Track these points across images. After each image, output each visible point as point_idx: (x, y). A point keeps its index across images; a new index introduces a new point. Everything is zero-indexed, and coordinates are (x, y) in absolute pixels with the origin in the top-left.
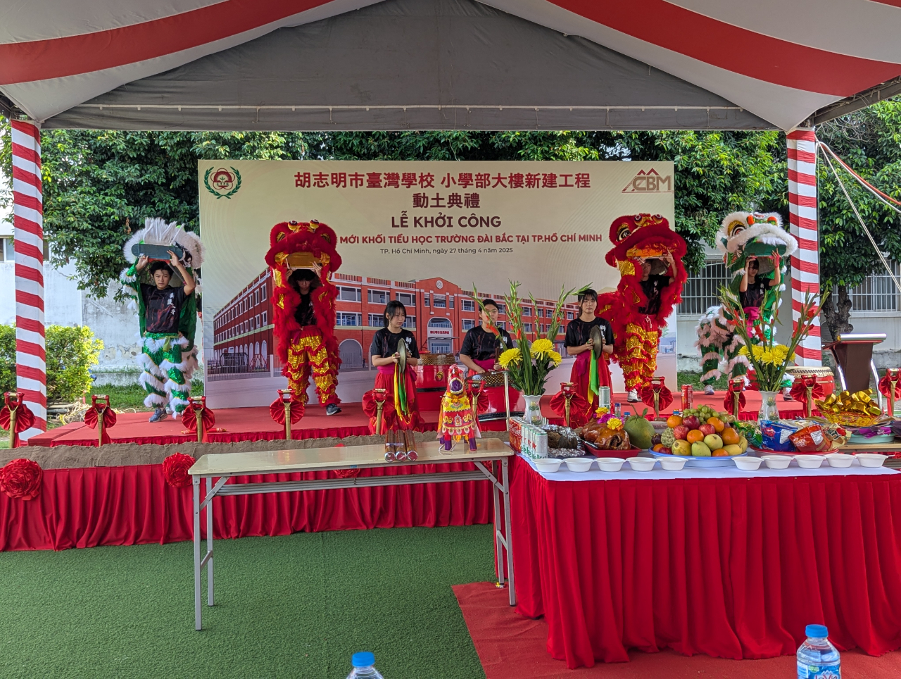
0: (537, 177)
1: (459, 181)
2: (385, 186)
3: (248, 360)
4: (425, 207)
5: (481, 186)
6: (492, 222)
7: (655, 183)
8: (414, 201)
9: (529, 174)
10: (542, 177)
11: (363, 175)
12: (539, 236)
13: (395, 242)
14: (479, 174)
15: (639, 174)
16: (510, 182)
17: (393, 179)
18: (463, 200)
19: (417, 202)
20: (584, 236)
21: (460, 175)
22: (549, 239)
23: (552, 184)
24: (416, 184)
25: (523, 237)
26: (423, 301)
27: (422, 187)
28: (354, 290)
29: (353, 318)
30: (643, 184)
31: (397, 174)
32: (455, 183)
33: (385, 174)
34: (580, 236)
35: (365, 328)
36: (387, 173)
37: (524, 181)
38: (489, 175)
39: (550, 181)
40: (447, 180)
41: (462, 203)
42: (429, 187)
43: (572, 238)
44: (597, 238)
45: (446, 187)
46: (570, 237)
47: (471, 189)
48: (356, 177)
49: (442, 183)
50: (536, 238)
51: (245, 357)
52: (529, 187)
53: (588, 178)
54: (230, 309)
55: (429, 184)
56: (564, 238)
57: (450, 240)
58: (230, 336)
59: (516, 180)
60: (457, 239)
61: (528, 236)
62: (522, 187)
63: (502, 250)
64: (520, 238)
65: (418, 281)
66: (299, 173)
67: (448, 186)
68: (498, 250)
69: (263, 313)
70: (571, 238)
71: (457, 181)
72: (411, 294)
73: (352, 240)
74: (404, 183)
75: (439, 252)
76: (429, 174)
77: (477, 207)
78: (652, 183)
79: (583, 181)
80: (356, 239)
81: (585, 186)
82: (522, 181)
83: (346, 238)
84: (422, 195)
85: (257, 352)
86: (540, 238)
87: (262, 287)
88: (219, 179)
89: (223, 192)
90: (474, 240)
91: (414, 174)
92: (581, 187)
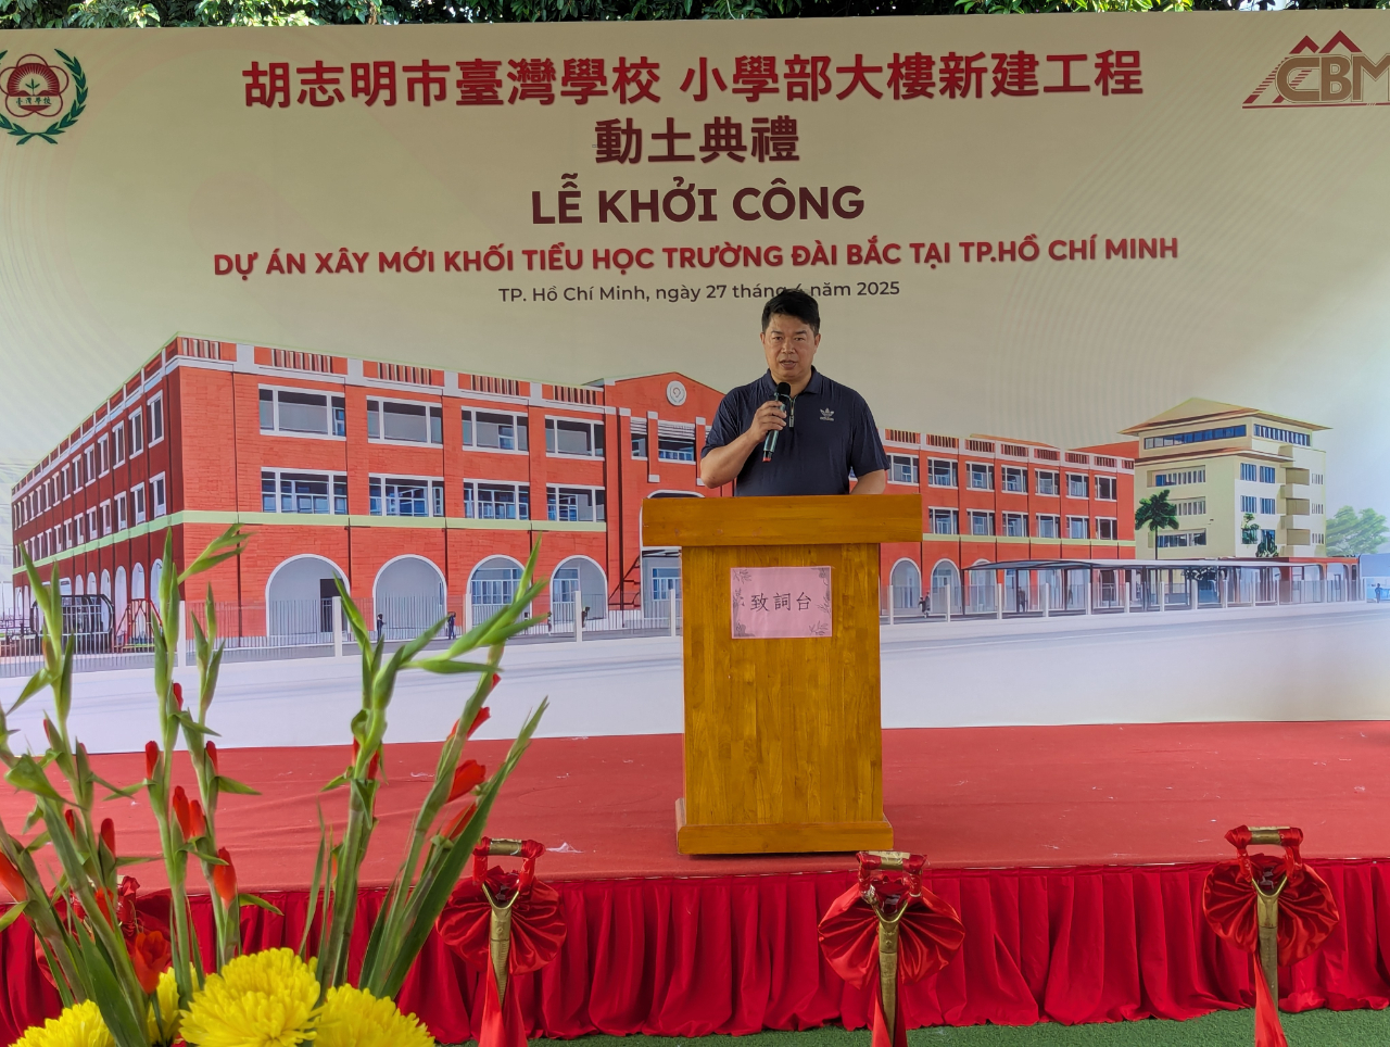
0: (975, 65)
1: (736, 81)
2: (512, 100)
3: (112, 617)
4: (632, 161)
5: (804, 96)
6: (840, 202)
7: (1349, 76)
8: (600, 145)
9: (952, 54)
10: (991, 64)
11: (446, 69)
12: (980, 245)
13: (543, 267)
14: (797, 57)
15: (1297, 50)
16: (893, 82)
17: (535, 79)
18: (748, 138)
19: (609, 146)
20: (1124, 242)
21: (739, 62)
22: (1011, 252)
23: (1021, 84)
24: (604, 93)
25: (933, 247)
26: (626, 443)
27: (623, 101)
28: (420, 411)
29: (419, 494)
30: (1312, 80)
31: (548, 64)
32: (722, 86)
33: (512, 63)
34: (1109, 243)
35: (454, 522)
36: (518, 60)
37: (936, 76)
38: (826, 60)
39: (1017, 74)
40: (700, 79)
41: (744, 148)
42: (645, 99)
43: (1085, 250)
44: (1164, 248)
45: (699, 98)
46: (1078, 245)
47: (773, 105)
48: (426, 74)
49: (685, 87)
50: (973, 251)
51: (105, 607)
52: (952, 96)
53: (1136, 63)
54: (58, 468)
55: (644, 91)
56: (1059, 250)
57: (706, 259)
58: (59, 546)
59: (912, 76)
60: (729, 257)
61: (947, 246)
62: (930, 96)
63: (866, 288)
64: (924, 252)
65: (610, 382)
66: (255, 65)
67: (702, 97)
68: (855, 289)
69: (154, 480)
70: (1083, 250)
71: (728, 79)
72: (592, 423)
73: (414, 262)
74: (569, 88)
75: (673, 295)
76: (644, 63)
77: (790, 158)
78: (1339, 78)
79: (1119, 72)
80: (424, 259)
81: (1127, 90)
82: (930, 76)
83: (397, 255)
84: (623, 125)
85: (138, 592)
86: (984, 249)
87: (151, 402)
88: (22, 86)
89: (35, 123)
90: (780, 260)
91: (600, 63)
92: (1115, 91)
